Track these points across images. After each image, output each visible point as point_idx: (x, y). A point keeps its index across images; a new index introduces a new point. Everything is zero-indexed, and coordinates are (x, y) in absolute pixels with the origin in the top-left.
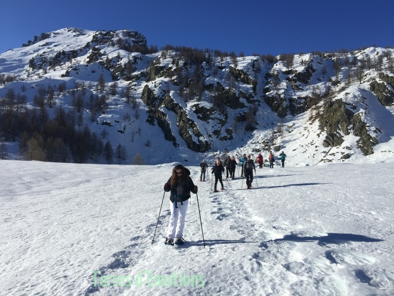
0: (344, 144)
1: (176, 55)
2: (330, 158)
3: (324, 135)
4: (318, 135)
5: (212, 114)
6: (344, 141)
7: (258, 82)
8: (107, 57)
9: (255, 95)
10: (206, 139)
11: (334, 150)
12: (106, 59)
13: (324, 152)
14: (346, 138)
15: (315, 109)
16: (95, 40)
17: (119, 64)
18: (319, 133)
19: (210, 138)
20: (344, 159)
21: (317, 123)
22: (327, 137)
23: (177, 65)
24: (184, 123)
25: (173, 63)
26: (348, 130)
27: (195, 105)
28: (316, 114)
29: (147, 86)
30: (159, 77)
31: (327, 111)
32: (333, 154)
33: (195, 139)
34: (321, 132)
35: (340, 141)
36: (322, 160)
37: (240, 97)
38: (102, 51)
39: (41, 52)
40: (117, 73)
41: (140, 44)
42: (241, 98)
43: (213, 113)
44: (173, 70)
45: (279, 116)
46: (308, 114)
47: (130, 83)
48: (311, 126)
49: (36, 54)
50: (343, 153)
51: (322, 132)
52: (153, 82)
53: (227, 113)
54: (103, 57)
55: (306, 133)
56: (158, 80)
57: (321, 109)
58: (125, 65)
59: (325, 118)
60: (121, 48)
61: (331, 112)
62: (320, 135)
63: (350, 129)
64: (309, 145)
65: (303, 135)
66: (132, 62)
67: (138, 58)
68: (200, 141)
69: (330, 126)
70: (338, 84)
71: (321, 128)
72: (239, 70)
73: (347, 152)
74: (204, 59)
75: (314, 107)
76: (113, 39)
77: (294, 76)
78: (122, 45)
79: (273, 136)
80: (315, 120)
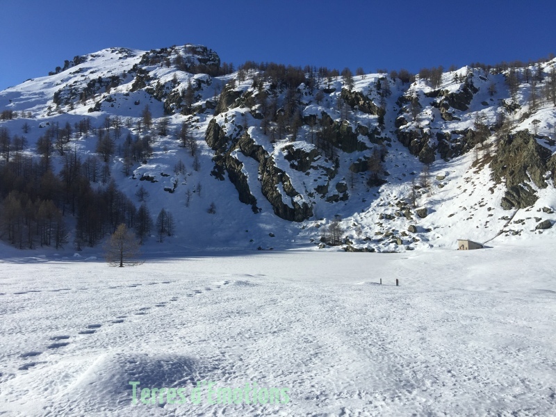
0: (539, 204)
1: (259, 75)
2: (517, 227)
3: (501, 190)
4: (492, 190)
5: (315, 161)
6: (537, 198)
7: (386, 110)
8: (158, 82)
9: (382, 129)
10: (304, 200)
11: (522, 214)
12: (156, 84)
13: (503, 218)
14: (540, 193)
15: (480, 149)
16: (146, 60)
17: (174, 91)
18: (492, 186)
19: (312, 199)
20: (541, 230)
21: (487, 171)
22: (507, 193)
23: (260, 88)
24: (269, 175)
25: (254, 86)
26: (543, 179)
27: (287, 148)
28: (485, 156)
29: (213, 121)
30: (233, 108)
31: (504, 150)
32: (521, 221)
33: (286, 200)
34: (495, 185)
35: (531, 199)
36: (502, 232)
37: (357, 134)
38: (151, 74)
39: (71, 82)
40: (171, 105)
41: (208, 63)
42: (360, 135)
43: (315, 159)
44: (253, 96)
45: (422, 161)
46: (470, 157)
47: (189, 118)
48: (478, 176)
49: (64, 85)
50: (538, 220)
51: (497, 185)
52: (223, 114)
53: (337, 159)
54: (152, 82)
55: (469, 187)
56: (231, 111)
57: (493, 148)
58: (183, 92)
59: (501, 161)
60: (179, 68)
61: (510, 151)
62: (495, 190)
63: (547, 179)
64: (477, 207)
65: (465, 191)
66: (195, 87)
67: (203, 82)
68: (294, 204)
69: (511, 174)
70: (517, 110)
71: (496, 178)
72: (357, 94)
73: (545, 217)
74: (303, 80)
75: (479, 145)
76: (169, 57)
77: (444, 99)
78: (181, 65)
79: (414, 193)
80: (483, 166)
